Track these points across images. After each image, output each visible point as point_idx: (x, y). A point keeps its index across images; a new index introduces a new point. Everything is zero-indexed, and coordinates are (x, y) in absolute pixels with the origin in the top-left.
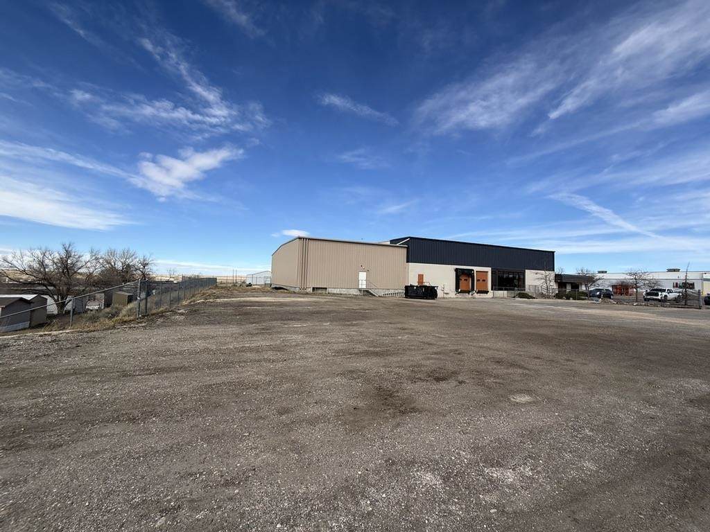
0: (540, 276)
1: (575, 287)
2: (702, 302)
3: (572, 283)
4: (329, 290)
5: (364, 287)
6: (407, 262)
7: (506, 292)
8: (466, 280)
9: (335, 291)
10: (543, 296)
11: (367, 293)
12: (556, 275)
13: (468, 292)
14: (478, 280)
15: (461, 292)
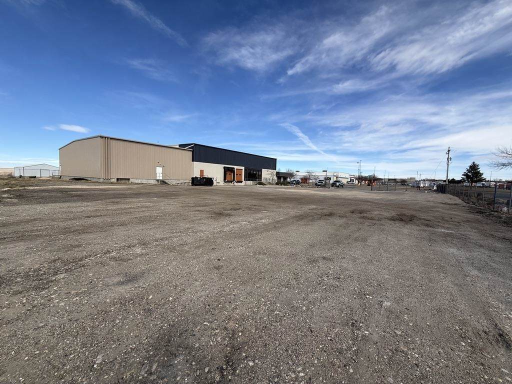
0: (269, 172)
1: (285, 178)
2: (330, 186)
3: (283, 177)
4: (131, 180)
5: (161, 178)
6: (193, 161)
7: (252, 182)
8: (230, 174)
9: (137, 181)
10: (270, 184)
11: (163, 182)
12: (277, 172)
13: (231, 182)
14: (237, 175)
15: (228, 182)
